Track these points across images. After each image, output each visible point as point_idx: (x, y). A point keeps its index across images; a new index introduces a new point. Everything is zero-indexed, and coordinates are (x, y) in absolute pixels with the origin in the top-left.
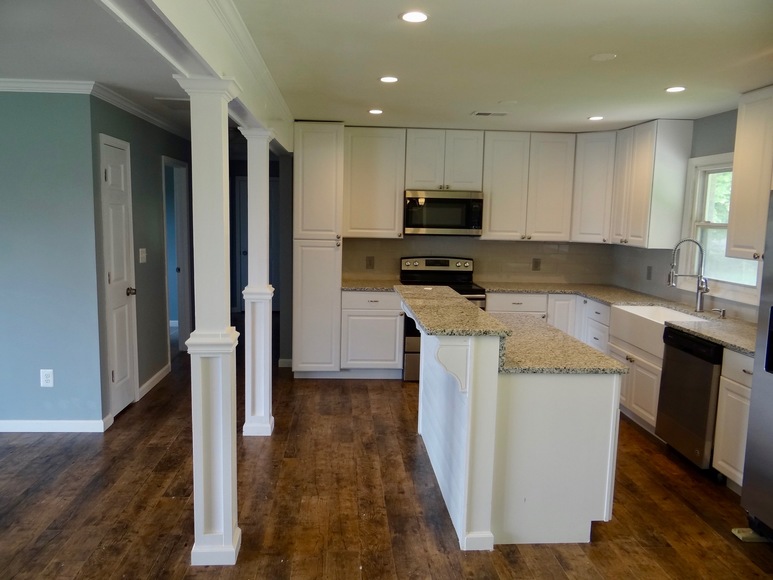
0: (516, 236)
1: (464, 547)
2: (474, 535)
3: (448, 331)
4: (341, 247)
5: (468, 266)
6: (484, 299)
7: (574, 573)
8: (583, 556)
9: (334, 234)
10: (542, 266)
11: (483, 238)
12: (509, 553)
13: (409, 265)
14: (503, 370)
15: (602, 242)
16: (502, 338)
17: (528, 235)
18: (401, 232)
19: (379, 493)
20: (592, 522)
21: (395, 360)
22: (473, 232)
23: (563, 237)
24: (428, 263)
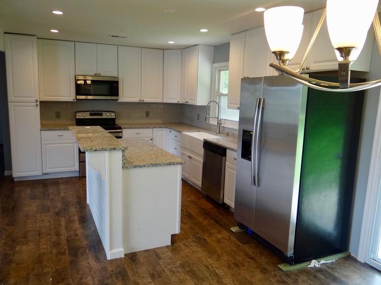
0: (136, 100)
1: (109, 258)
2: (114, 251)
3: (94, 149)
4: (39, 107)
5: (113, 116)
6: (121, 132)
7: (163, 260)
8: (167, 252)
9: (34, 99)
10: (150, 115)
11: (119, 101)
12: (132, 257)
13: (80, 116)
14: (124, 167)
15: (177, 102)
16: (123, 151)
17: (142, 99)
18: (75, 98)
19: (63, 238)
20: (172, 235)
21: (74, 166)
22: (114, 98)
23: (159, 100)
24: (91, 115)
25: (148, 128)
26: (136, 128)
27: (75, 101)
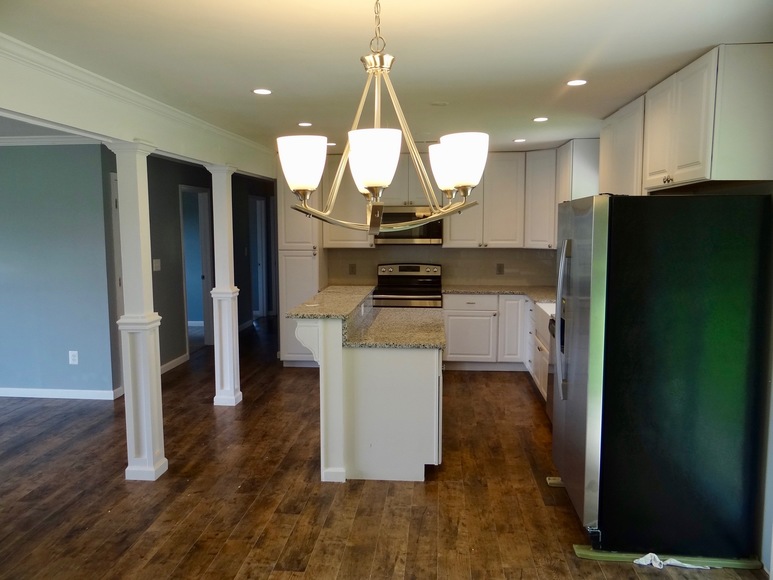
0: (474, 244)
1: (323, 479)
2: (333, 471)
4: (317, 256)
5: (436, 271)
6: (441, 299)
7: (393, 498)
9: (311, 246)
10: (506, 270)
11: (444, 246)
12: (354, 486)
13: (383, 271)
14: (346, 344)
15: (547, 247)
16: (344, 321)
17: (485, 242)
18: (373, 242)
19: (288, 445)
20: (426, 466)
22: (434, 241)
23: (517, 244)
24: (401, 269)
25: (489, 293)
26: (466, 293)
27: (374, 247)
